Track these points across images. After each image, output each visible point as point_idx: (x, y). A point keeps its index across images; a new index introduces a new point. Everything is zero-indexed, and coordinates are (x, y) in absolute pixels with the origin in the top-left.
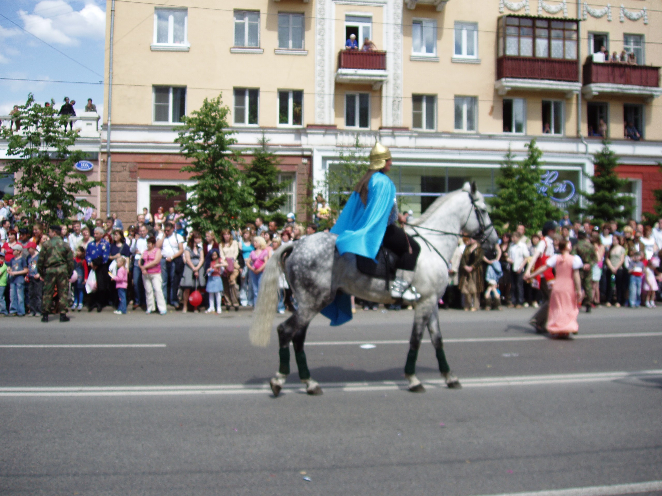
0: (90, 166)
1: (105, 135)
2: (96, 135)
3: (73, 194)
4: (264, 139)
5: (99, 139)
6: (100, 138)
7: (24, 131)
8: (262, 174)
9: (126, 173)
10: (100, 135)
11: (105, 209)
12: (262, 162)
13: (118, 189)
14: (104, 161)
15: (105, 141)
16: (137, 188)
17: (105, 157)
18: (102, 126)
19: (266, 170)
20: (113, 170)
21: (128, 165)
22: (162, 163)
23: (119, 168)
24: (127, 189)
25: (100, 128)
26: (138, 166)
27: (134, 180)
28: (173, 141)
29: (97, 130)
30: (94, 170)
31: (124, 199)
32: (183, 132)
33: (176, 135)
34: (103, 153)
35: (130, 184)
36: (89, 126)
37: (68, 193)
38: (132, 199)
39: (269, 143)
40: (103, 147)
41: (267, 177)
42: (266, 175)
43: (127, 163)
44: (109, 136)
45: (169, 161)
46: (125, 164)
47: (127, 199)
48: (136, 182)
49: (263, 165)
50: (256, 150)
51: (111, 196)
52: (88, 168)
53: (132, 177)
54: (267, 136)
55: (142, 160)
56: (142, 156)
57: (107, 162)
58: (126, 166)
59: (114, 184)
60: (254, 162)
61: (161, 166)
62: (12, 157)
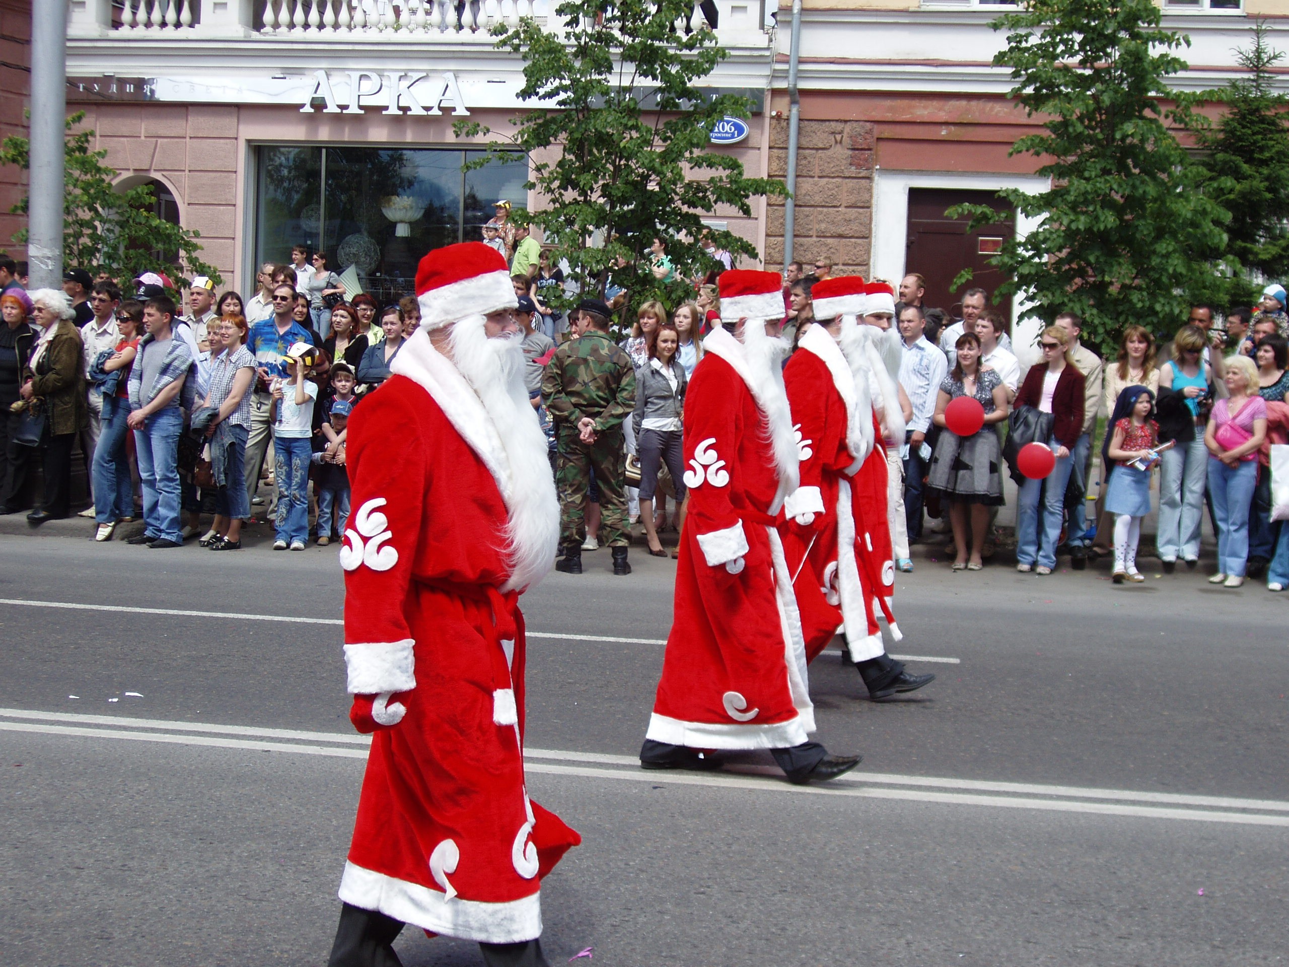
0: (740, 130)
1: (783, 42)
2: (761, 40)
3: (699, 211)
4: (1259, 52)
5: (767, 53)
6: (768, 49)
7: (569, 29)
8: (1250, 161)
9: (841, 153)
10: (771, 40)
11: (777, 257)
12: (1252, 122)
13: (818, 199)
14: (778, 117)
15: (785, 59)
16: (871, 196)
17: (782, 104)
18: (774, 15)
19: (1262, 149)
20: (804, 142)
21: (848, 128)
22: (946, 124)
23: (819, 136)
24: (845, 198)
25: (770, 21)
26: (878, 131)
27: (864, 173)
28: (991, 59)
29: (762, 26)
30: (752, 143)
31: (833, 229)
32: (1022, 32)
33: (999, 42)
34: (775, 92)
35: (851, 183)
36: (739, 16)
37: (685, 209)
38: (855, 227)
39: (1276, 63)
40: (774, 76)
41: (1265, 171)
42: (1264, 163)
43: (846, 121)
44: (796, 42)
45: (969, 118)
46: (840, 126)
47: (841, 230)
48: (869, 178)
49: (1254, 134)
50: (1233, 84)
51: (795, 219)
52: (733, 137)
53: (859, 166)
54: (1271, 44)
55: (889, 116)
56: (888, 103)
57: (788, 119)
58: (841, 133)
59: (807, 185)
60: (1226, 124)
61: (944, 132)
62: (533, 103)
